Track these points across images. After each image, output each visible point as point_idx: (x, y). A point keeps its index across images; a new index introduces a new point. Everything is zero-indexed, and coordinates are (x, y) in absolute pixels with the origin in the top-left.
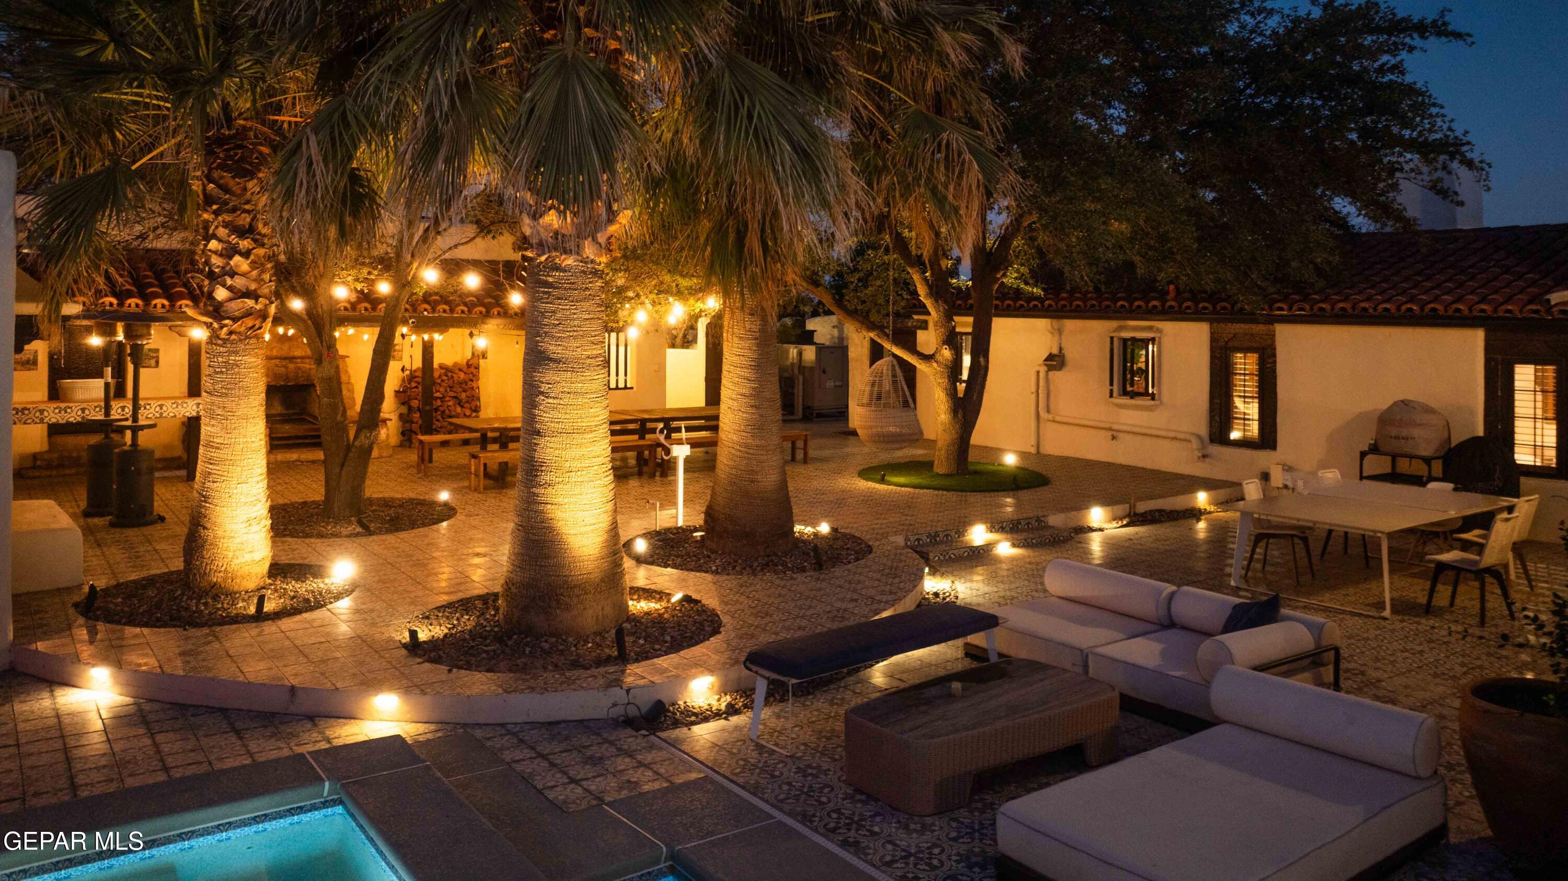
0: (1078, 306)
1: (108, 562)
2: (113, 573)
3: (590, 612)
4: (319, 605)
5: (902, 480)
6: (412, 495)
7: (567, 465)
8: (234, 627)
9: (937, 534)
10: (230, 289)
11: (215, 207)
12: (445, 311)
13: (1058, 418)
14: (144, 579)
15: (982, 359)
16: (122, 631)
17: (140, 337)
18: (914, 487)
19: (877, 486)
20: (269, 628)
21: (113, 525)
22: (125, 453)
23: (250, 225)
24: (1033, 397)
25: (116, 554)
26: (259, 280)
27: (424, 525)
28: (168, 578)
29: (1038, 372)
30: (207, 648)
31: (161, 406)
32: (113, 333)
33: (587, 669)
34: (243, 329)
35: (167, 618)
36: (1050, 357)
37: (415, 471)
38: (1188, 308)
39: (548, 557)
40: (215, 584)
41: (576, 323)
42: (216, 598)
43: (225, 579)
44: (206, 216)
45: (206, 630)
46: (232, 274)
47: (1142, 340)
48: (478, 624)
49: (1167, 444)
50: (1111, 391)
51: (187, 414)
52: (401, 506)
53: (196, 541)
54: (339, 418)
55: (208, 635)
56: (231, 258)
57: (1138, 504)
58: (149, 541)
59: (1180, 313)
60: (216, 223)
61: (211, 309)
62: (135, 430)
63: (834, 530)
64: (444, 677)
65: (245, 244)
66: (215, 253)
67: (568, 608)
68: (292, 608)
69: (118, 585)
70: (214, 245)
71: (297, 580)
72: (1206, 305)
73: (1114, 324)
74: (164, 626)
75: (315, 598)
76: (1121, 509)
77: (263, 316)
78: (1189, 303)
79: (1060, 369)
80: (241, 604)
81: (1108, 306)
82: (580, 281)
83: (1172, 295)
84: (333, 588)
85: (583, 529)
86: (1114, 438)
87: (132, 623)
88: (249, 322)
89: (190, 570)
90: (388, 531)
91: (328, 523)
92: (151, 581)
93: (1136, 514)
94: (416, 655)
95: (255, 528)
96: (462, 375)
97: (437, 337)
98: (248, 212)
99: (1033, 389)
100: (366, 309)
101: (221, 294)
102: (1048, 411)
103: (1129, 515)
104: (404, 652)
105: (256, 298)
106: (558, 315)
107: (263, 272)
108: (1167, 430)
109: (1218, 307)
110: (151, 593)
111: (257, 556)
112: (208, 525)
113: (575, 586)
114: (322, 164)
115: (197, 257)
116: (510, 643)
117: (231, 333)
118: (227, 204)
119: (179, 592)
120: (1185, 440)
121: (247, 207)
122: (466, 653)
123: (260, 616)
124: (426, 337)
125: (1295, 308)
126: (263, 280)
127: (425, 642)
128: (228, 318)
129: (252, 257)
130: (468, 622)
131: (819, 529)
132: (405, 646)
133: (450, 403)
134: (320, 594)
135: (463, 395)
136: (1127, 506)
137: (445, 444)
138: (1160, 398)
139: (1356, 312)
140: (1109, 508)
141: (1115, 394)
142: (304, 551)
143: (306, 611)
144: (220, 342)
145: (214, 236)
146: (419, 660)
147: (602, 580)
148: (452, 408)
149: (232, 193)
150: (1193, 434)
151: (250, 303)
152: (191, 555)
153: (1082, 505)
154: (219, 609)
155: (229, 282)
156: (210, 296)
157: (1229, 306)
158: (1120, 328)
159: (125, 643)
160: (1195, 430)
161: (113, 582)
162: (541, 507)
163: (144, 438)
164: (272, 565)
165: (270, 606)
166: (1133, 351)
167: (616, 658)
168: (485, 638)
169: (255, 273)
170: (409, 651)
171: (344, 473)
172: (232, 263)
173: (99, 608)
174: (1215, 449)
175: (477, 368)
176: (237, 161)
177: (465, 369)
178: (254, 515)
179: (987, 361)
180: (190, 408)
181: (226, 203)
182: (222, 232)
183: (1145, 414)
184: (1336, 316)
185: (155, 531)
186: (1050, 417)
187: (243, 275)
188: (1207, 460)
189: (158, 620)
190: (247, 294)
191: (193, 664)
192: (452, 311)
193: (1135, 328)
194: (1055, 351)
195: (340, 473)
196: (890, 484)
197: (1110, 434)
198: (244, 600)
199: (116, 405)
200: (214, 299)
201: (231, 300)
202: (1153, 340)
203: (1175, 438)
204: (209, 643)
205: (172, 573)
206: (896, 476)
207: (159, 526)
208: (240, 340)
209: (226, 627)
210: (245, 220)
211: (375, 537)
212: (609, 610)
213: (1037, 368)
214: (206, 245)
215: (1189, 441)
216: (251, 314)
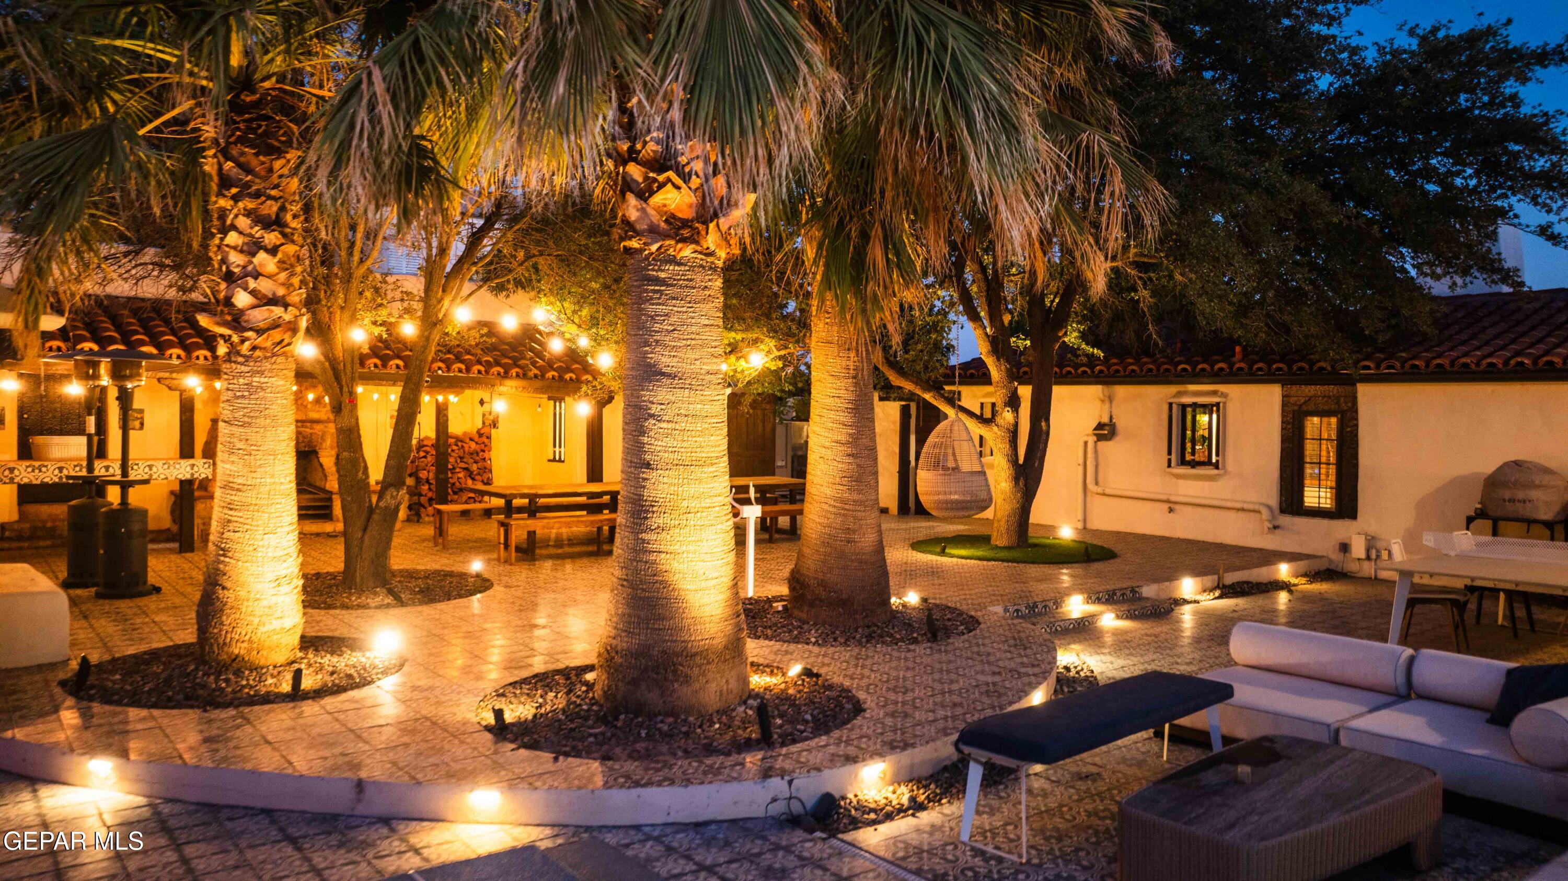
0: (1133, 371)
1: (98, 634)
2: (105, 645)
3: (713, 687)
4: (365, 682)
5: (963, 552)
6: (437, 567)
7: (685, 504)
8: (266, 707)
9: (1035, 605)
10: (253, 293)
11: (234, 191)
12: (460, 371)
13: (1108, 491)
14: (145, 653)
15: (1043, 424)
16: (126, 713)
17: (130, 377)
18: (980, 559)
19: (939, 558)
20: (309, 708)
21: (99, 596)
22: (113, 512)
23: (277, 215)
24: (1080, 469)
25: (106, 626)
26: (288, 285)
27: (460, 596)
28: (176, 651)
29: (1086, 443)
30: (238, 733)
31: (150, 467)
32: (96, 376)
33: (728, 754)
34: (268, 344)
35: (181, 697)
36: (1100, 426)
37: (431, 544)
38: (1260, 369)
39: (662, 618)
40: (237, 656)
41: (694, 329)
42: (238, 673)
43: (249, 651)
44: (222, 202)
45: (232, 712)
46: (256, 275)
47: (1204, 406)
48: (569, 703)
49: (1232, 515)
50: (1169, 461)
51: (180, 477)
52: (427, 577)
53: (213, 604)
54: (360, 474)
55: (234, 718)
56: (253, 255)
57: (1226, 575)
58: (144, 613)
59: (1251, 375)
60: (235, 211)
61: (229, 318)
62: (125, 486)
63: (925, 600)
64: (551, 766)
65: (272, 238)
66: (235, 248)
67: (687, 680)
68: (334, 685)
69: (114, 660)
70: (233, 238)
71: (332, 653)
72: (1281, 365)
73: (1172, 389)
74: (178, 706)
75: (359, 674)
76: (1210, 580)
77: (293, 328)
78: (1261, 365)
79: (1110, 439)
80: (270, 681)
81: (1167, 370)
82: (698, 278)
83: (1238, 356)
84: (377, 662)
85: (704, 584)
86: (1171, 510)
87: (136, 702)
88: (276, 335)
89: (207, 639)
90: (422, 603)
91: (351, 594)
92: (155, 655)
93: (1224, 586)
94: (505, 739)
95: (285, 589)
96: (473, 445)
97: (452, 398)
98: (275, 199)
99: (1081, 461)
100: (376, 366)
101: (242, 299)
102: (1097, 483)
103: (1218, 587)
104: (489, 736)
105: (286, 306)
106: (673, 319)
107: (292, 274)
108: (1232, 500)
109: (1295, 368)
110: (156, 668)
111: (288, 623)
112: (228, 584)
113: (696, 654)
114: (390, 106)
115: (211, 254)
116: (619, 724)
117: (254, 348)
118: (250, 187)
119: (192, 667)
120: (1254, 511)
121: (273, 193)
122: (567, 737)
123: (297, 695)
124: (440, 398)
125: (1383, 365)
126: (292, 285)
127: (512, 724)
128: (251, 329)
129: (280, 255)
130: (555, 701)
131: (905, 599)
132: (488, 728)
133: (461, 475)
134: (365, 669)
135: (474, 467)
136: (1216, 577)
137: (465, 514)
138: (1224, 466)
139: (1456, 368)
140: (1199, 579)
141: (1173, 464)
142: (330, 622)
143: (352, 688)
144: (240, 359)
145: (233, 227)
146: (513, 746)
147: (726, 648)
148: (462, 481)
149: (256, 175)
150: (1261, 504)
151: (278, 311)
152: (208, 622)
153: (1171, 575)
154: (243, 687)
155: (252, 284)
156: (228, 302)
157: (1306, 366)
158: (1180, 394)
159: (130, 727)
160: (1264, 501)
161: (107, 657)
162: (653, 557)
163: (136, 497)
164: (303, 637)
165: (308, 683)
166: (1194, 418)
167: (758, 742)
168: (586, 719)
169: (283, 276)
170: (495, 735)
171: (366, 539)
172: (256, 260)
173: (92, 687)
174: (1286, 520)
175: (489, 438)
176: (261, 136)
177: (476, 438)
178: (283, 573)
179: (1048, 426)
180: (183, 470)
181: (247, 185)
182: (243, 222)
183: (1206, 484)
184: (1433, 373)
185: (150, 602)
186: (1100, 490)
187: (270, 277)
188: (1277, 531)
189: (170, 699)
190: (273, 301)
191: (222, 753)
192: (468, 370)
193: (1195, 393)
194: (1105, 420)
195: (362, 537)
196: (952, 556)
197: (1166, 506)
198: (273, 676)
199: (99, 465)
200: (233, 305)
201: (254, 307)
202: (1218, 404)
203: (1243, 510)
204: (238, 727)
205: (178, 647)
206: (957, 548)
207: (154, 597)
208: (266, 358)
209: (256, 708)
210: (271, 208)
211: (409, 609)
212: (733, 684)
213: (1086, 438)
214: (222, 239)
215: (1259, 512)
216: (278, 326)
